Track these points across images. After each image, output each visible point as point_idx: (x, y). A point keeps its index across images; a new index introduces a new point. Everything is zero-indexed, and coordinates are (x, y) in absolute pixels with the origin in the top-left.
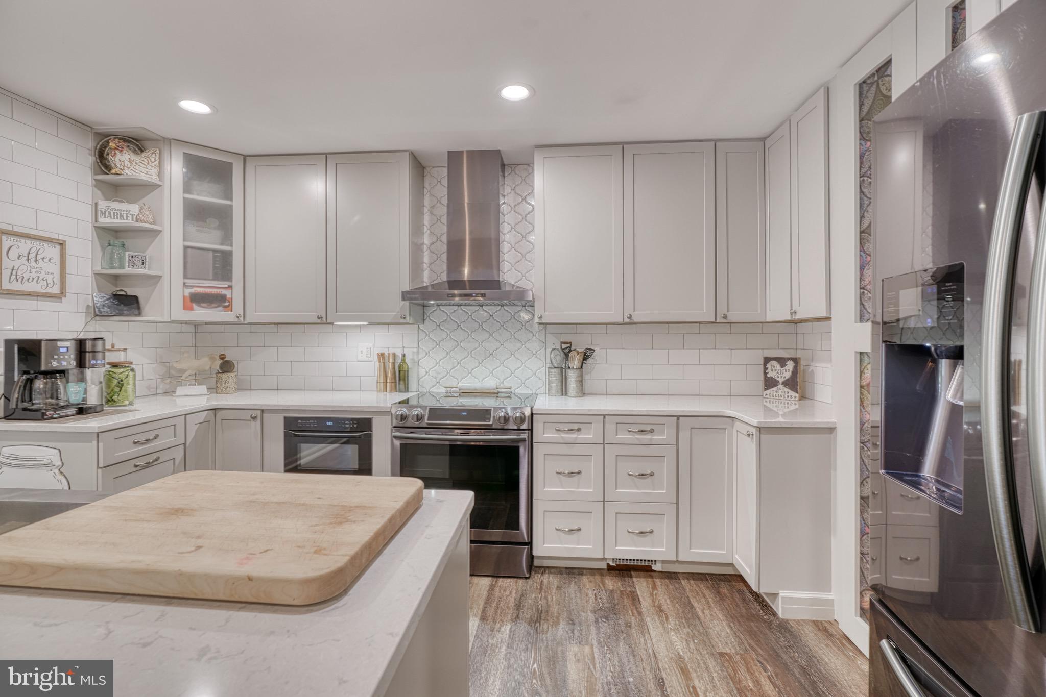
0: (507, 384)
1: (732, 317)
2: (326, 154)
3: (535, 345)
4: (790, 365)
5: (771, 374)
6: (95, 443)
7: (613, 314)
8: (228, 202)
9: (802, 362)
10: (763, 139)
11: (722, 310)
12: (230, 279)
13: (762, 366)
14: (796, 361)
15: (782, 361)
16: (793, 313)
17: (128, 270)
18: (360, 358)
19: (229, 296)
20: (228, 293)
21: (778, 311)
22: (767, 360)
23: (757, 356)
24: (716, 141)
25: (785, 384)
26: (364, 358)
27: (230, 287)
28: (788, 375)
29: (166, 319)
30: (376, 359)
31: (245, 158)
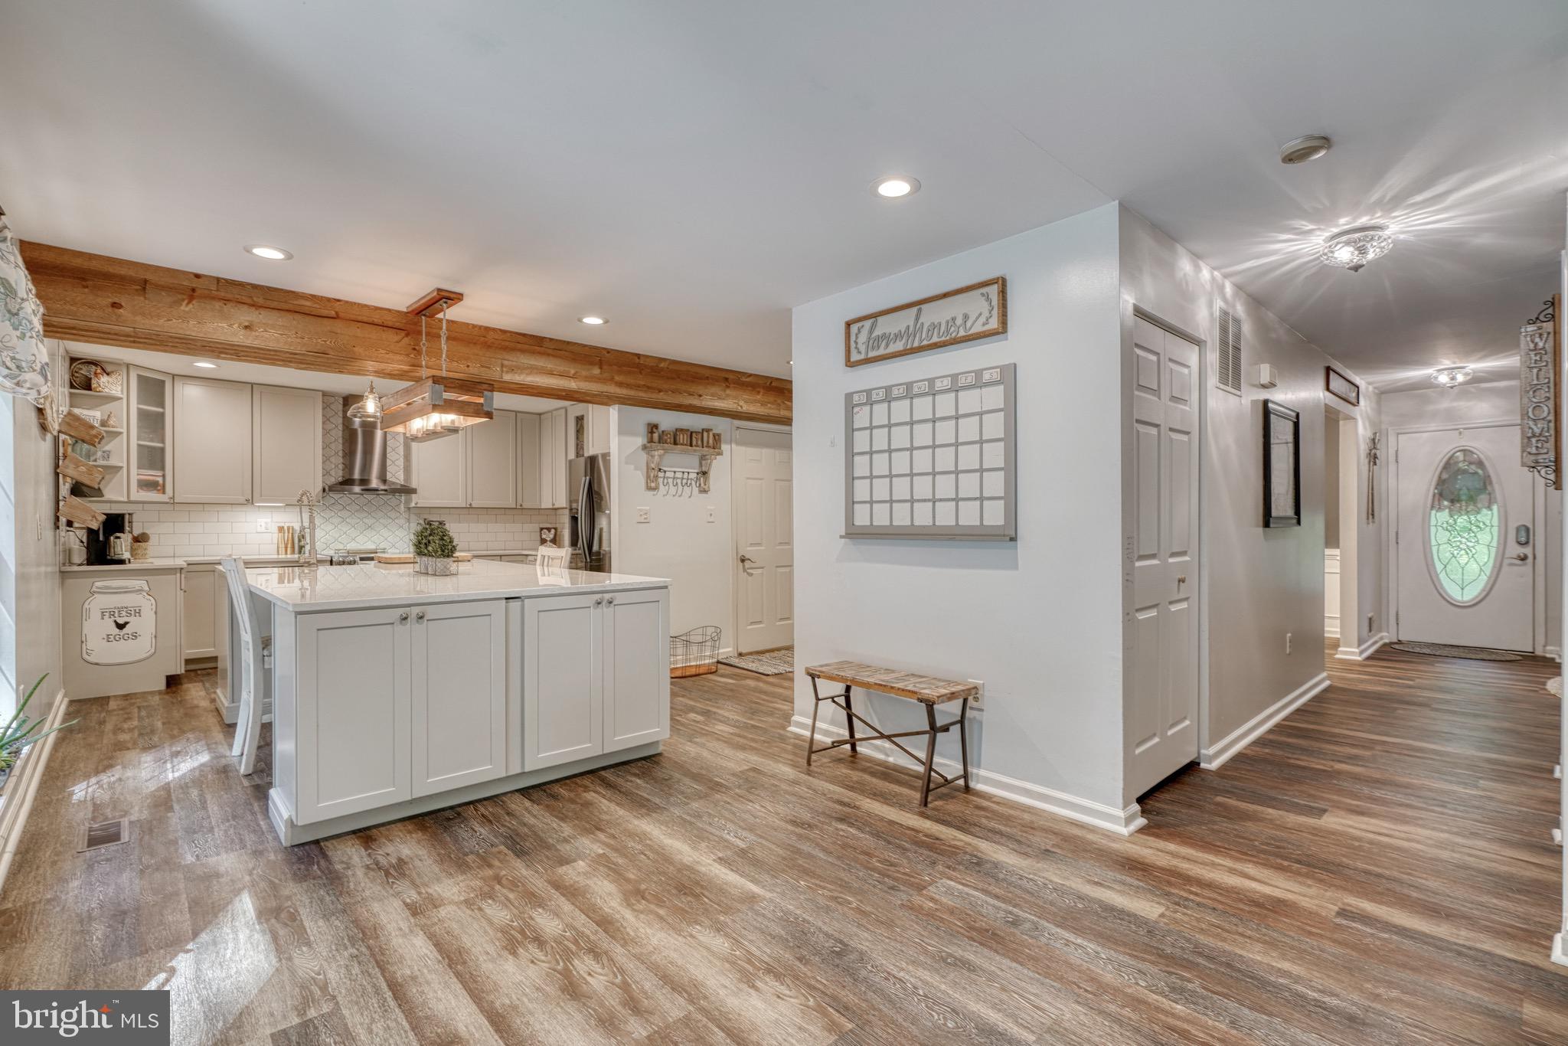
0: (382, 546)
1: (524, 506)
2: (252, 385)
3: (402, 521)
4: (553, 531)
5: (544, 536)
6: (178, 575)
7: (460, 502)
8: (161, 410)
9: (559, 530)
10: (540, 414)
11: (519, 502)
12: (163, 468)
13: (539, 534)
14: (556, 529)
15: (549, 529)
16: (553, 505)
17: (101, 462)
18: (259, 530)
19: (161, 482)
20: (160, 480)
21: (546, 504)
22: (542, 529)
23: (537, 527)
24: (516, 412)
25: (551, 541)
26: (263, 529)
27: (164, 476)
28: (552, 536)
29: (125, 499)
30: (276, 530)
31: (174, 376)
